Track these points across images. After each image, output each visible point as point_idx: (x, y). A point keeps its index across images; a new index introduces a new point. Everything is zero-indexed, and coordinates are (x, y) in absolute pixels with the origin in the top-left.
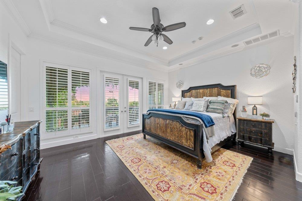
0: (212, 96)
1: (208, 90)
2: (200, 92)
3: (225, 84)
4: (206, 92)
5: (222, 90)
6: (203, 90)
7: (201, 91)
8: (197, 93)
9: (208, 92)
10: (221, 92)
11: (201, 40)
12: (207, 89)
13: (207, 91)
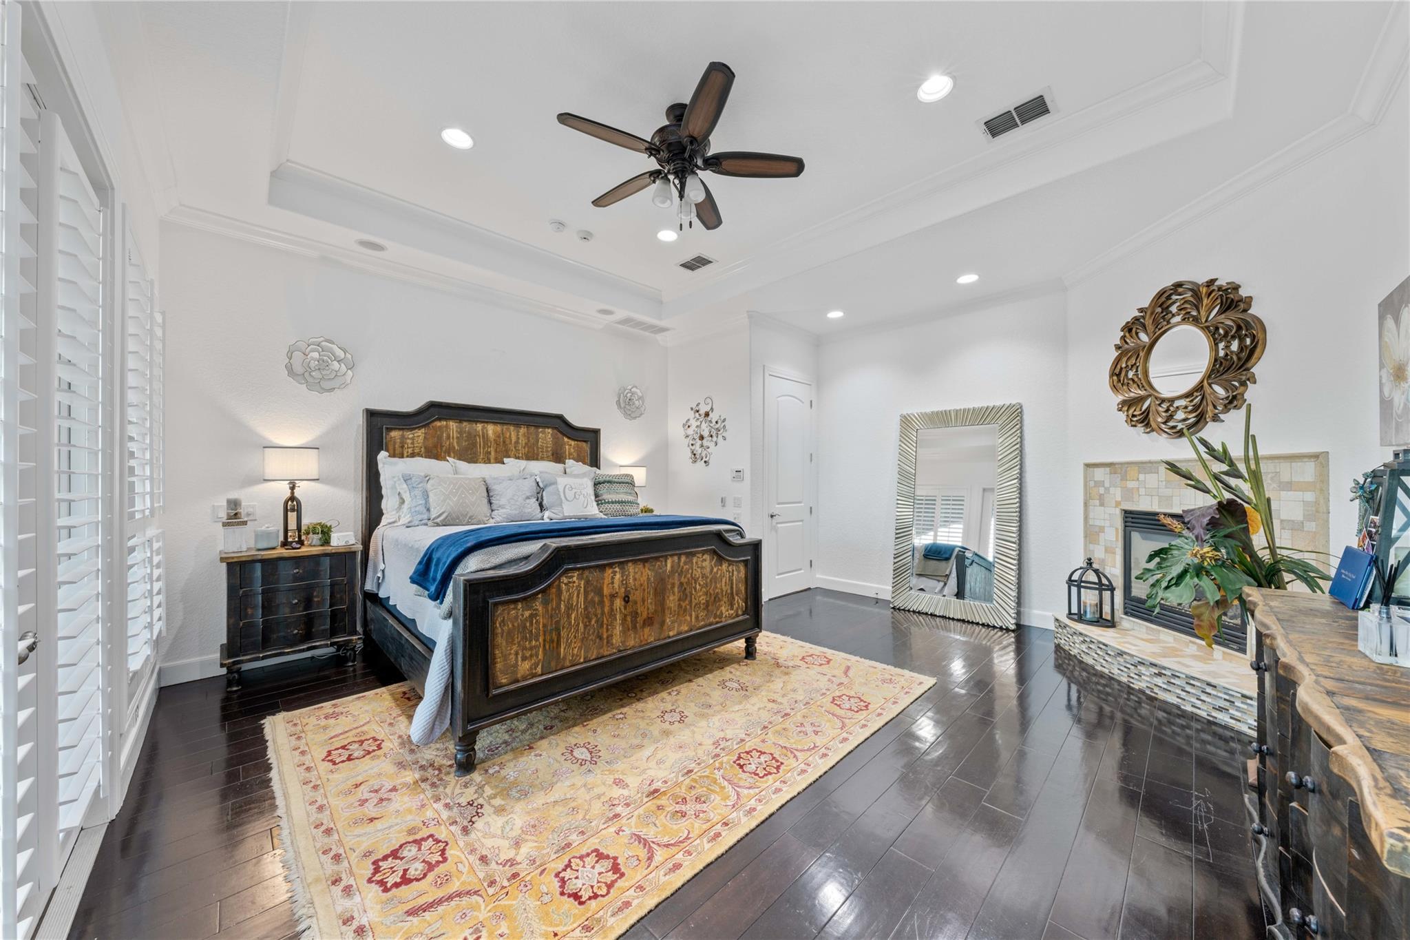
0: (537, 459)
1: (523, 430)
2: (485, 437)
3: (577, 420)
4: (514, 439)
5: (566, 439)
6: (499, 428)
7: (491, 429)
8: (471, 437)
9: (523, 441)
10: (564, 444)
11: (584, 242)
12: (518, 425)
13: (517, 435)
